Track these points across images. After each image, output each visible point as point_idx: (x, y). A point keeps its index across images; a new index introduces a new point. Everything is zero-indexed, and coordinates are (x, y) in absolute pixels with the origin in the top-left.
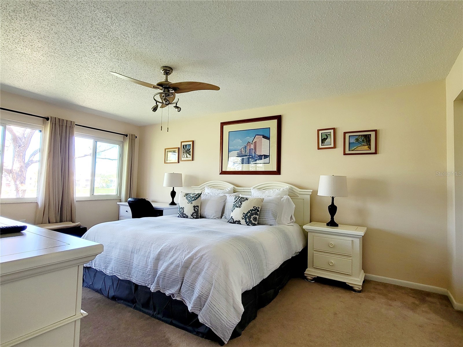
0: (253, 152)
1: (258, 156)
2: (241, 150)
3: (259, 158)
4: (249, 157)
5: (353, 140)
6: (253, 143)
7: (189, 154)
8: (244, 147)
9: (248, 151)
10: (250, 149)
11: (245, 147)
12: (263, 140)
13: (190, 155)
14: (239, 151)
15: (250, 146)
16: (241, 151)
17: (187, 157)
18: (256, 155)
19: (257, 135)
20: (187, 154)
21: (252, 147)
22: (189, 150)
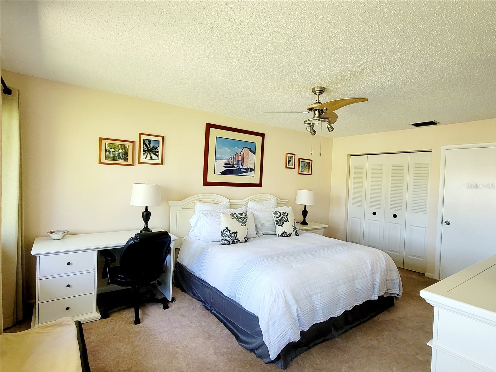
0: (241, 164)
1: (245, 168)
2: (229, 159)
3: (245, 170)
4: (236, 168)
5: (303, 165)
6: (241, 155)
7: (156, 155)
8: (232, 157)
9: (236, 162)
10: (237, 161)
11: (234, 157)
12: (249, 154)
13: (158, 156)
14: (226, 161)
15: (238, 158)
16: (229, 161)
17: (151, 158)
18: (243, 168)
19: (245, 147)
20: (152, 155)
21: (240, 158)
22: (156, 148)
